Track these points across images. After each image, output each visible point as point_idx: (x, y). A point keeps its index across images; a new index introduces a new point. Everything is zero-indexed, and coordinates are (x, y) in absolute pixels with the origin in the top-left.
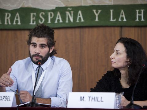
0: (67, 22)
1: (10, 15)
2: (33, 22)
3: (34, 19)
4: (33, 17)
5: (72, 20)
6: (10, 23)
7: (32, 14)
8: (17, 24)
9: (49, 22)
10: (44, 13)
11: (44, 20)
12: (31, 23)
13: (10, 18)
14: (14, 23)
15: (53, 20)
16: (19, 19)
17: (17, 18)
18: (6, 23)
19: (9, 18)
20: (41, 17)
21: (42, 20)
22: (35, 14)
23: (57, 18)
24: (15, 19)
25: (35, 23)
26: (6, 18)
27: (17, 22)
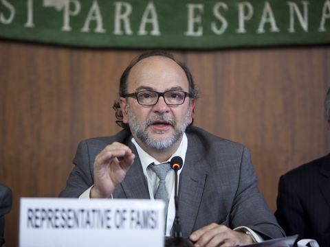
0: (292, 30)
1: (129, 8)
2: (196, 30)
3: (199, 20)
4: (195, 17)
5: (305, 25)
6: (129, 31)
7: (191, 7)
8: (149, 35)
9: (242, 29)
10: (225, 6)
11: (225, 24)
12: (190, 32)
13: (130, 17)
14: (142, 32)
15: (251, 25)
16: (155, 21)
17: (150, 17)
18: (117, 31)
19: (125, 16)
20: (217, 15)
21: (219, 25)
22: (200, 7)
23: (264, 20)
24: (145, 20)
25: (200, 33)
26: (118, 17)
27: (149, 27)
